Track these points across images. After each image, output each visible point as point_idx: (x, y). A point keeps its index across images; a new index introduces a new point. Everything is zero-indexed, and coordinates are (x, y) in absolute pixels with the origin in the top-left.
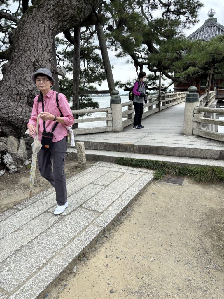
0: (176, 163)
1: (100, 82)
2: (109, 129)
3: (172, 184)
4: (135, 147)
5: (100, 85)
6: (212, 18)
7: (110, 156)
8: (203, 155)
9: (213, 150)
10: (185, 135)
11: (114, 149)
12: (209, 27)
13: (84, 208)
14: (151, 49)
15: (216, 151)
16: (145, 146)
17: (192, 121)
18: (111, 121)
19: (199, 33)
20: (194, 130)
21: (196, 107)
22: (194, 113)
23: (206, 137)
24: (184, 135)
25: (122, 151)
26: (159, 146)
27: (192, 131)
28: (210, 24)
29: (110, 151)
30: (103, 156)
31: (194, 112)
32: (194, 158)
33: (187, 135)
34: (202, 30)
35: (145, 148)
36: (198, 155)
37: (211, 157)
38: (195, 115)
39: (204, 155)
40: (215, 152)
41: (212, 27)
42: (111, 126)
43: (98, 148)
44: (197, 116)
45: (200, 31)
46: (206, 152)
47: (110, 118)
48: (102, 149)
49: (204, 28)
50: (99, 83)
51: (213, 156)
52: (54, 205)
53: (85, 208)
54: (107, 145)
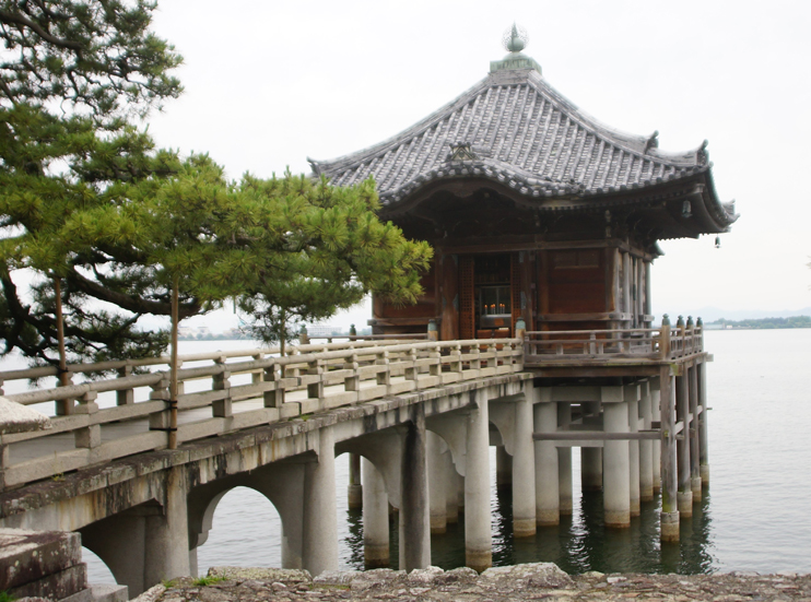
6: (517, 54)
12: (505, 88)
19: (465, 108)
28: (507, 76)
34: (479, 97)
41: (515, 87)
45: (471, 104)
49: (486, 92)
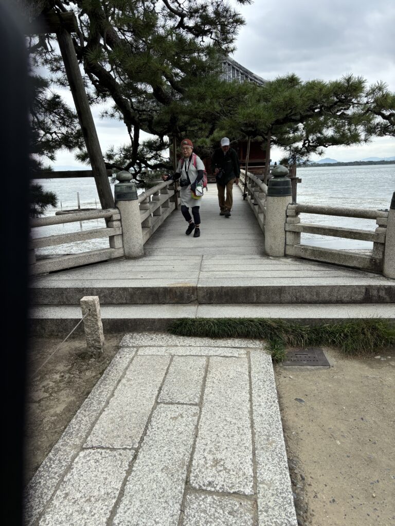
0: (298, 319)
1: (50, 152)
2: (118, 253)
3: (313, 368)
4: (201, 292)
5: (52, 158)
7: (152, 319)
8: (335, 298)
9: (353, 286)
10: (272, 256)
11: (152, 300)
13: (199, 489)
14: (159, 93)
15: (359, 288)
16: (222, 287)
17: (283, 231)
18: (120, 238)
20: (288, 247)
21: (290, 205)
22: (287, 216)
23: (317, 259)
24: (271, 258)
25: (171, 302)
26: (251, 287)
27: (284, 249)
29: (144, 304)
30: (135, 320)
31: (288, 214)
32: (320, 303)
33: (277, 257)
35: (221, 291)
36: (327, 298)
37: (350, 300)
38: (288, 219)
39: (337, 297)
40: (358, 290)
42: (121, 246)
43: (114, 301)
44: (293, 221)
46: (342, 291)
47: (117, 229)
48: (125, 301)
50: (50, 155)
51: (353, 298)
52: (114, 501)
53: (203, 490)
54: (135, 294)
